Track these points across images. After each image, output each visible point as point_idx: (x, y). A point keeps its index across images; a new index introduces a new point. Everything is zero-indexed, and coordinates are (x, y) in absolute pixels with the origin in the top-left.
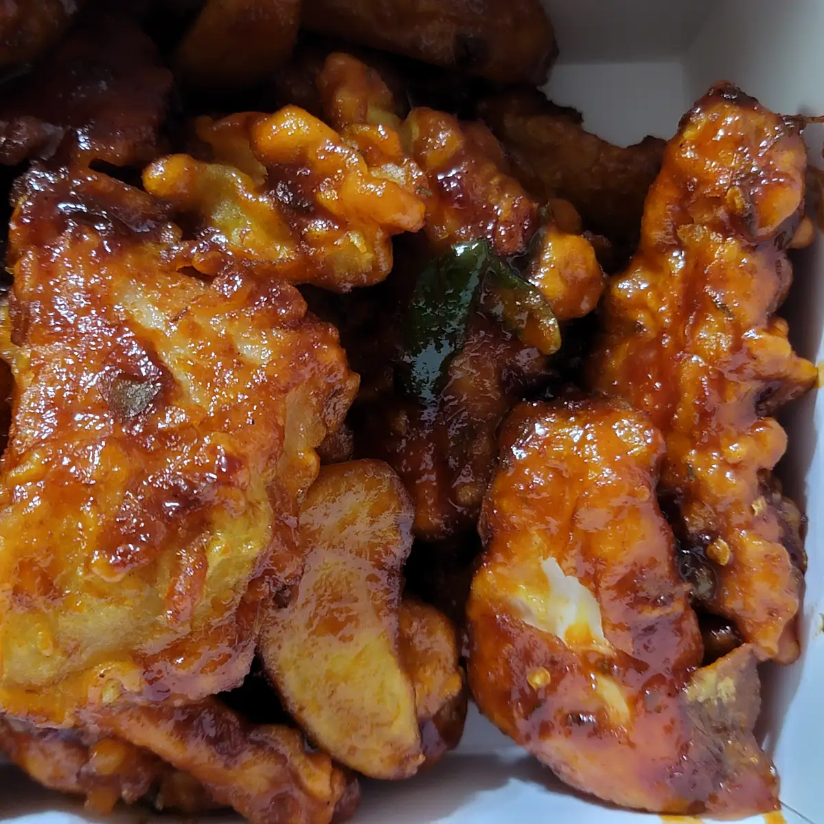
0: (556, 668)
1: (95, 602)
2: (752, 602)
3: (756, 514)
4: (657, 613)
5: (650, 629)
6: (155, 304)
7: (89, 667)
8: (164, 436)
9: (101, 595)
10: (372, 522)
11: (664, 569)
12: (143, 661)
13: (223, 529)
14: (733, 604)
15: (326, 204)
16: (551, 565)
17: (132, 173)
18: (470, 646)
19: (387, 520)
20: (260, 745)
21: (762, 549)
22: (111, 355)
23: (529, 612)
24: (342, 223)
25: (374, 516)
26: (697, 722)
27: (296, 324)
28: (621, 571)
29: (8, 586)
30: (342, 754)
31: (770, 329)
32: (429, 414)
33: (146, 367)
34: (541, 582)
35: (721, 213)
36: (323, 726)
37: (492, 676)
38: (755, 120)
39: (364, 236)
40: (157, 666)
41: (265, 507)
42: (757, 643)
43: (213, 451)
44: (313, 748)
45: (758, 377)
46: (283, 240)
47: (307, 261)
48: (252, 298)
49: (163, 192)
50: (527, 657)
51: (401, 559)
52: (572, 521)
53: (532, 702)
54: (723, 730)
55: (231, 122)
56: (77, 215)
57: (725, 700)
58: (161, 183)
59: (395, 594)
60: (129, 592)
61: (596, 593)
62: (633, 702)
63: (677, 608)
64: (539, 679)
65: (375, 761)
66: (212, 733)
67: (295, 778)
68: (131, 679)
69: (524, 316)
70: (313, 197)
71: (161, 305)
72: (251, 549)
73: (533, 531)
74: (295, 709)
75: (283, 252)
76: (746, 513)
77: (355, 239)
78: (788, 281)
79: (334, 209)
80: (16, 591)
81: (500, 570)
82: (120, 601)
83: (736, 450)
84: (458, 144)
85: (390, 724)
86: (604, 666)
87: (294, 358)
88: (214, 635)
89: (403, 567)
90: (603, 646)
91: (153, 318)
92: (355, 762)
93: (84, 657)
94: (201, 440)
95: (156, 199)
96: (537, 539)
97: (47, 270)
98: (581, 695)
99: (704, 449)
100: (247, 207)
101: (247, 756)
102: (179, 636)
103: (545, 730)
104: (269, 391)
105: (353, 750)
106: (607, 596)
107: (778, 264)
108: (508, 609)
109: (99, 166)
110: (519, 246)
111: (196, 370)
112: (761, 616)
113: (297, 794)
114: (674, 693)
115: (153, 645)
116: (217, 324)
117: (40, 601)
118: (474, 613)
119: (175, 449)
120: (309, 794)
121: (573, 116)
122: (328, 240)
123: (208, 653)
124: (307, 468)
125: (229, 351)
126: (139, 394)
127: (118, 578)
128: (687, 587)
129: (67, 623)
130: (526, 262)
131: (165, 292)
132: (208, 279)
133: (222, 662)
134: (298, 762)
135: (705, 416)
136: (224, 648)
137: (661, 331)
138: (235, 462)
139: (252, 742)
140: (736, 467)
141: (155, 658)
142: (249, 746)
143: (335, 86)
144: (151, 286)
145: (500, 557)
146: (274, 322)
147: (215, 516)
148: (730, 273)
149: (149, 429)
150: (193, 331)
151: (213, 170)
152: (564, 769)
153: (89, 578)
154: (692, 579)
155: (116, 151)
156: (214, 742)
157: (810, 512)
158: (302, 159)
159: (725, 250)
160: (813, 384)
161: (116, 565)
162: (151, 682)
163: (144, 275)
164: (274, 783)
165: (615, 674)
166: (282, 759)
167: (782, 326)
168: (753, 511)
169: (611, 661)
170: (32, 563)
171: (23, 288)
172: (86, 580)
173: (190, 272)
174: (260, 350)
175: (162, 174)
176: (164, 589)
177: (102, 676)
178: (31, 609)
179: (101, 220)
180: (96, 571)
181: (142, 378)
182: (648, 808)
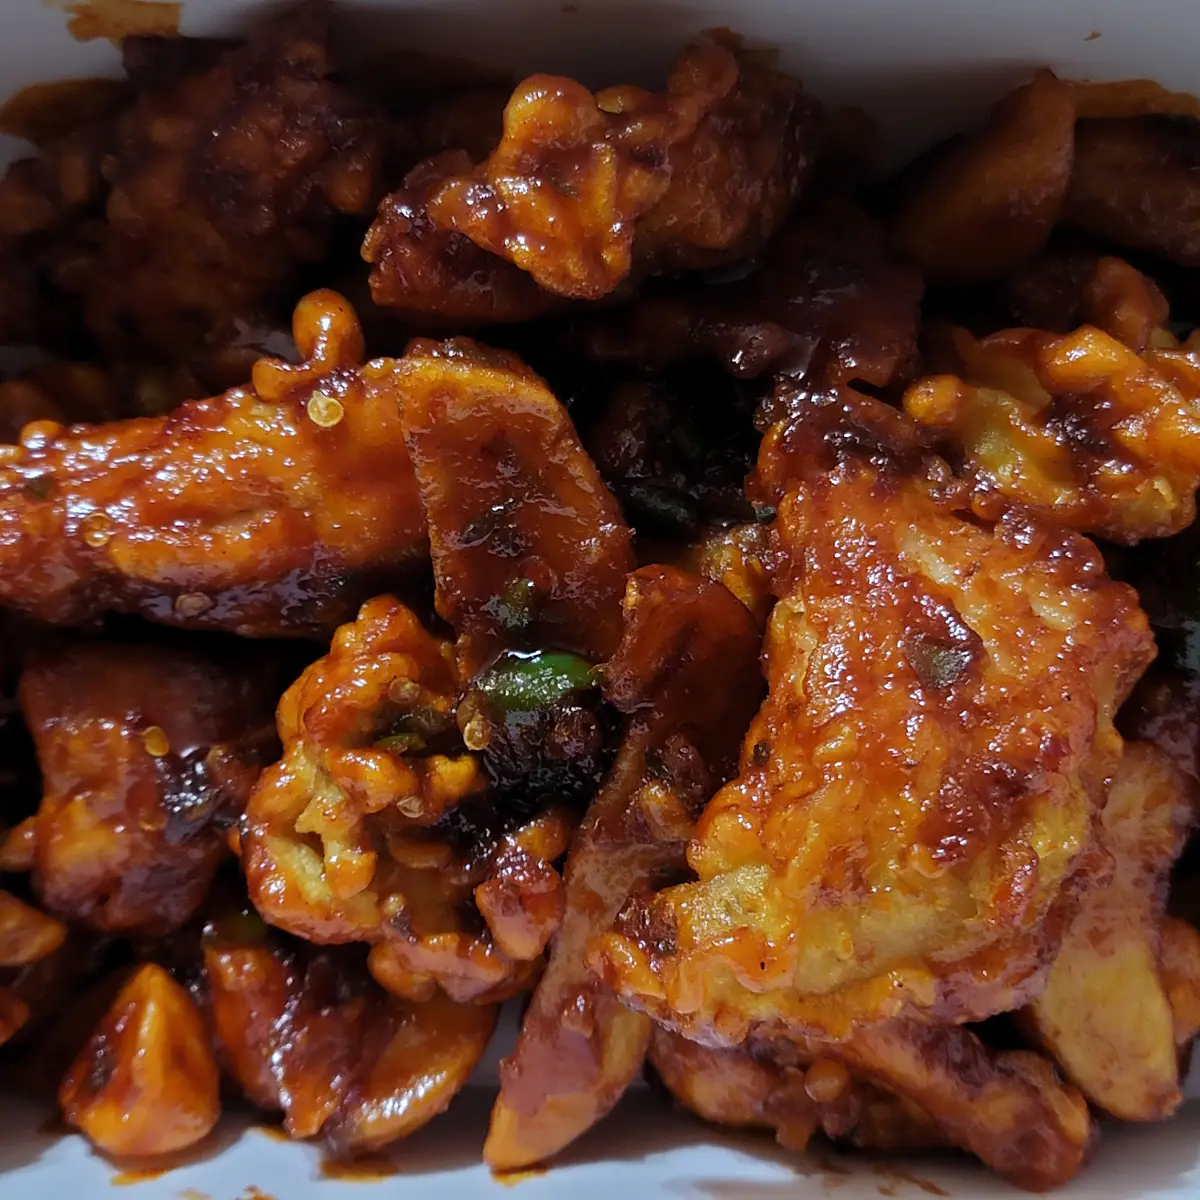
1: (905, 900)
6: (940, 553)
8: (979, 712)
9: (915, 892)
10: (1145, 817)
12: (941, 971)
13: (1045, 822)
15: (1130, 444)
17: (893, 393)
19: (1163, 814)
20: (1008, 1074)
22: (908, 612)
24: (1144, 467)
25: (1149, 808)
27: (1092, 583)
29: (817, 879)
30: (1095, 1089)
33: (958, 632)
36: (1077, 1056)
39: (1174, 485)
40: (954, 977)
41: (1083, 796)
43: (1036, 731)
44: (1066, 1080)
46: (1062, 481)
47: (1095, 507)
48: (1043, 553)
51: (1171, 860)
55: (1013, 338)
56: (849, 446)
58: (931, 410)
59: (1161, 905)
60: (942, 890)
65: (1127, 1100)
66: (957, 1057)
67: (1049, 1116)
68: (926, 990)
70: (1110, 434)
71: (949, 559)
72: (1071, 845)
74: (1049, 1034)
75: (1062, 497)
77: (1160, 485)
79: (1140, 450)
80: (825, 885)
82: (931, 900)
85: (1145, 1056)
87: (1103, 621)
88: (1022, 942)
89: (1173, 871)
91: (942, 573)
92: (1105, 1098)
93: (877, 963)
94: (1022, 716)
95: (924, 428)
97: (821, 507)
100: (1022, 441)
101: (993, 1087)
102: (984, 943)
104: (1077, 662)
105: (1108, 1085)
109: (859, 385)
111: (999, 634)
113: (1047, 1133)
115: (949, 953)
116: (1011, 580)
117: (849, 898)
119: (992, 727)
120: (1061, 1132)
122: (1126, 485)
123: (1013, 964)
124: (1112, 753)
125: (1029, 615)
126: (950, 662)
127: (938, 874)
129: (868, 922)
131: (948, 540)
132: (987, 525)
133: (1027, 975)
134: (1053, 1096)
136: (1030, 958)
138: (1059, 746)
139: (1001, 1070)
141: (954, 967)
142: (996, 1073)
144: (931, 531)
146: (1068, 577)
147: (1039, 807)
149: (963, 703)
150: (990, 589)
151: (983, 395)
153: (901, 872)
155: (881, 370)
156: (962, 1068)
158: (1102, 391)
161: (941, 859)
162: (946, 995)
163: (925, 517)
164: (1020, 1119)
166: (1034, 1091)
170: (845, 854)
171: (796, 531)
172: (899, 876)
173: (966, 515)
174: (1059, 612)
175: (931, 399)
176: (982, 890)
177: (900, 985)
178: (836, 904)
179: (875, 452)
180: (916, 865)
181: (950, 643)
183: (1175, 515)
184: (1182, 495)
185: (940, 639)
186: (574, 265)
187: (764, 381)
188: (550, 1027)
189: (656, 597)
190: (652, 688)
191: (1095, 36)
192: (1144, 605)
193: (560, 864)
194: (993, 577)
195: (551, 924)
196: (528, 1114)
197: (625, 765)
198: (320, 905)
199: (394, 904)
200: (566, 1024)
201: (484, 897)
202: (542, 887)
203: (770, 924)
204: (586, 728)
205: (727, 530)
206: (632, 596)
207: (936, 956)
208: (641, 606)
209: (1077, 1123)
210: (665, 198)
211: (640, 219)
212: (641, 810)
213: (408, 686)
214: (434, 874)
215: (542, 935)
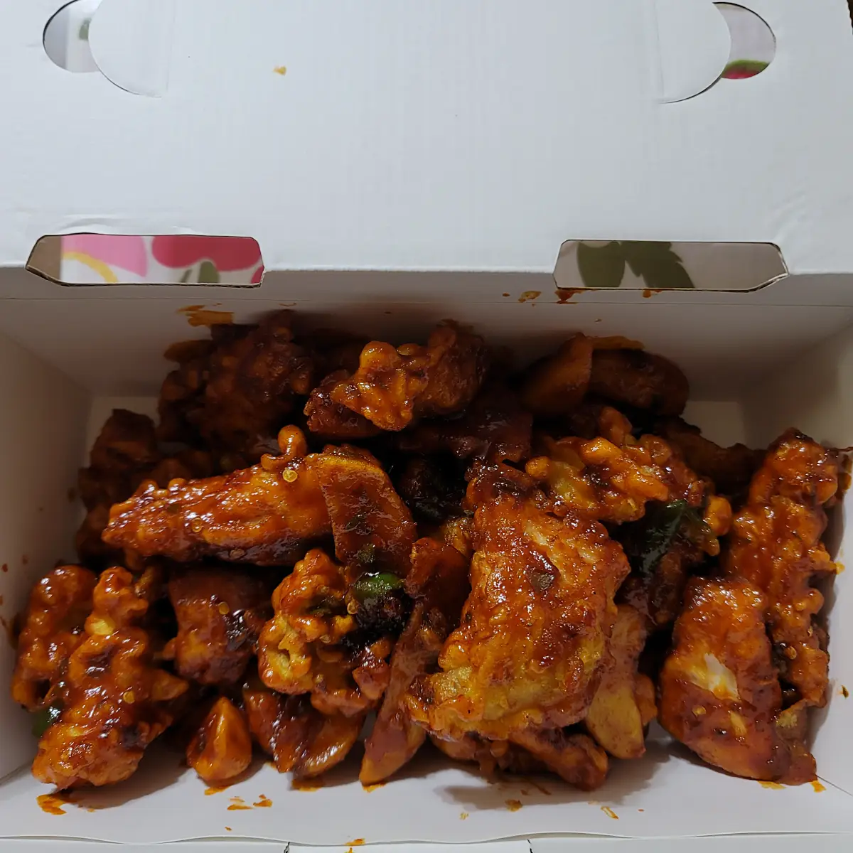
0: (709, 706)
1: (529, 682)
2: (808, 679)
3: (811, 635)
4: (765, 683)
5: (761, 691)
6: (541, 532)
8: (558, 601)
9: (532, 679)
10: (628, 636)
11: (768, 663)
12: (544, 709)
13: (585, 646)
14: (796, 679)
15: (617, 485)
16: (711, 658)
17: (521, 465)
18: (661, 693)
19: (635, 635)
20: (574, 744)
21: (814, 653)
22: (528, 559)
23: (695, 678)
24: (624, 493)
25: (629, 633)
26: (780, 736)
27: (603, 542)
28: (749, 663)
29: (491, 675)
30: (610, 748)
31: (819, 548)
33: (547, 566)
34: (703, 665)
35: (798, 492)
36: (603, 735)
37: (673, 709)
38: (815, 450)
39: (635, 500)
40: (550, 712)
41: (601, 635)
42: (809, 698)
43: (581, 609)
44: (597, 744)
45: (813, 571)
46: (590, 498)
47: (604, 510)
48: (583, 531)
49: (536, 476)
50: (695, 702)
51: (639, 652)
52: (725, 636)
53: (696, 723)
54: (791, 740)
55: (569, 441)
56: (503, 488)
57: (793, 725)
58: (537, 472)
59: (635, 670)
60: (545, 678)
61: (735, 673)
62: (748, 726)
63: (775, 681)
64: (699, 711)
65: (622, 751)
67: (591, 761)
69: (702, 537)
70: (609, 481)
71: (545, 534)
72: (597, 656)
73: (703, 641)
74: (591, 726)
75: (591, 505)
76: (806, 634)
77: (630, 501)
78: (826, 525)
79: (622, 487)
80: (494, 677)
81: (683, 658)
83: (802, 605)
85: (631, 733)
86: (734, 707)
87: (607, 559)
89: (640, 657)
90: (736, 697)
91: (542, 540)
92: (615, 751)
94: (575, 602)
95: (535, 479)
96: (706, 645)
97: (491, 515)
98: (723, 721)
99: (784, 604)
100: (573, 483)
101: (568, 749)
102: (562, 698)
103: (700, 736)
104: (597, 576)
105: (615, 746)
106: (740, 675)
107: (821, 517)
108: (685, 677)
109: (508, 462)
110: (699, 504)
111: (565, 567)
112: (812, 685)
113: (590, 768)
114: (771, 722)
115: (549, 702)
116: (570, 542)
117: (505, 682)
118: (665, 677)
119: (563, 607)
120: (597, 768)
122: (616, 501)
123: (574, 706)
124: (613, 614)
125: (578, 557)
126: (545, 580)
127: (542, 672)
128: (777, 670)
130: (702, 511)
131: (544, 526)
132: (560, 519)
134: (593, 753)
135: (786, 588)
137: (762, 545)
139: (571, 742)
140: (801, 613)
141: (549, 708)
142: (569, 744)
143: (610, 424)
144: (538, 523)
145: (683, 652)
146: (593, 541)
148: (800, 520)
149: (551, 598)
150: (561, 546)
151: (558, 464)
152: (707, 755)
153: (527, 671)
154: (778, 666)
155: (516, 456)
156: (555, 743)
158: (605, 463)
159: (797, 509)
160: (834, 572)
161: (543, 666)
163: (533, 518)
164: (579, 762)
165: (741, 711)
166: (585, 751)
167: (822, 546)
168: (809, 634)
169: (739, 705)
170: (503, 663)
171: (481, 524)
172: (525, 672)
173: (552, 515)
174: (589, 556)
175: (536, 467)
176: (559, 676)
177: (527, 716)
179: (514, 490)
180: (531, 667)
181: (545, 572)
182: (752, 777)
183: (637, 513)
184: (640, 506)
185: (541, 571)
186: (389, 419)
187: (469, 461)
188: (385, 726)
189: (424, 553)
190: (424, 589)
191: (599, 320)
192: (626, 551)
193: (388, 659)
194: (563, 541)
195: (384, 685)
196: (377, 761)
197: (414, 619)
198: (288, 680)
199: (319, 678)
200: (391, 725)
201: (356, 675)
202: (380, 670)
203: (472, 693)
204: (397, 606)
205: (455, 520)
206: (414, 554)
207: (542, 703)
208: (418, 558)
209: (603, 763)
210: (426, 389)
211: (416, 399)
212: (421, 639)
213: (324, 588)
214: (336, 664)
215: (381, 690)
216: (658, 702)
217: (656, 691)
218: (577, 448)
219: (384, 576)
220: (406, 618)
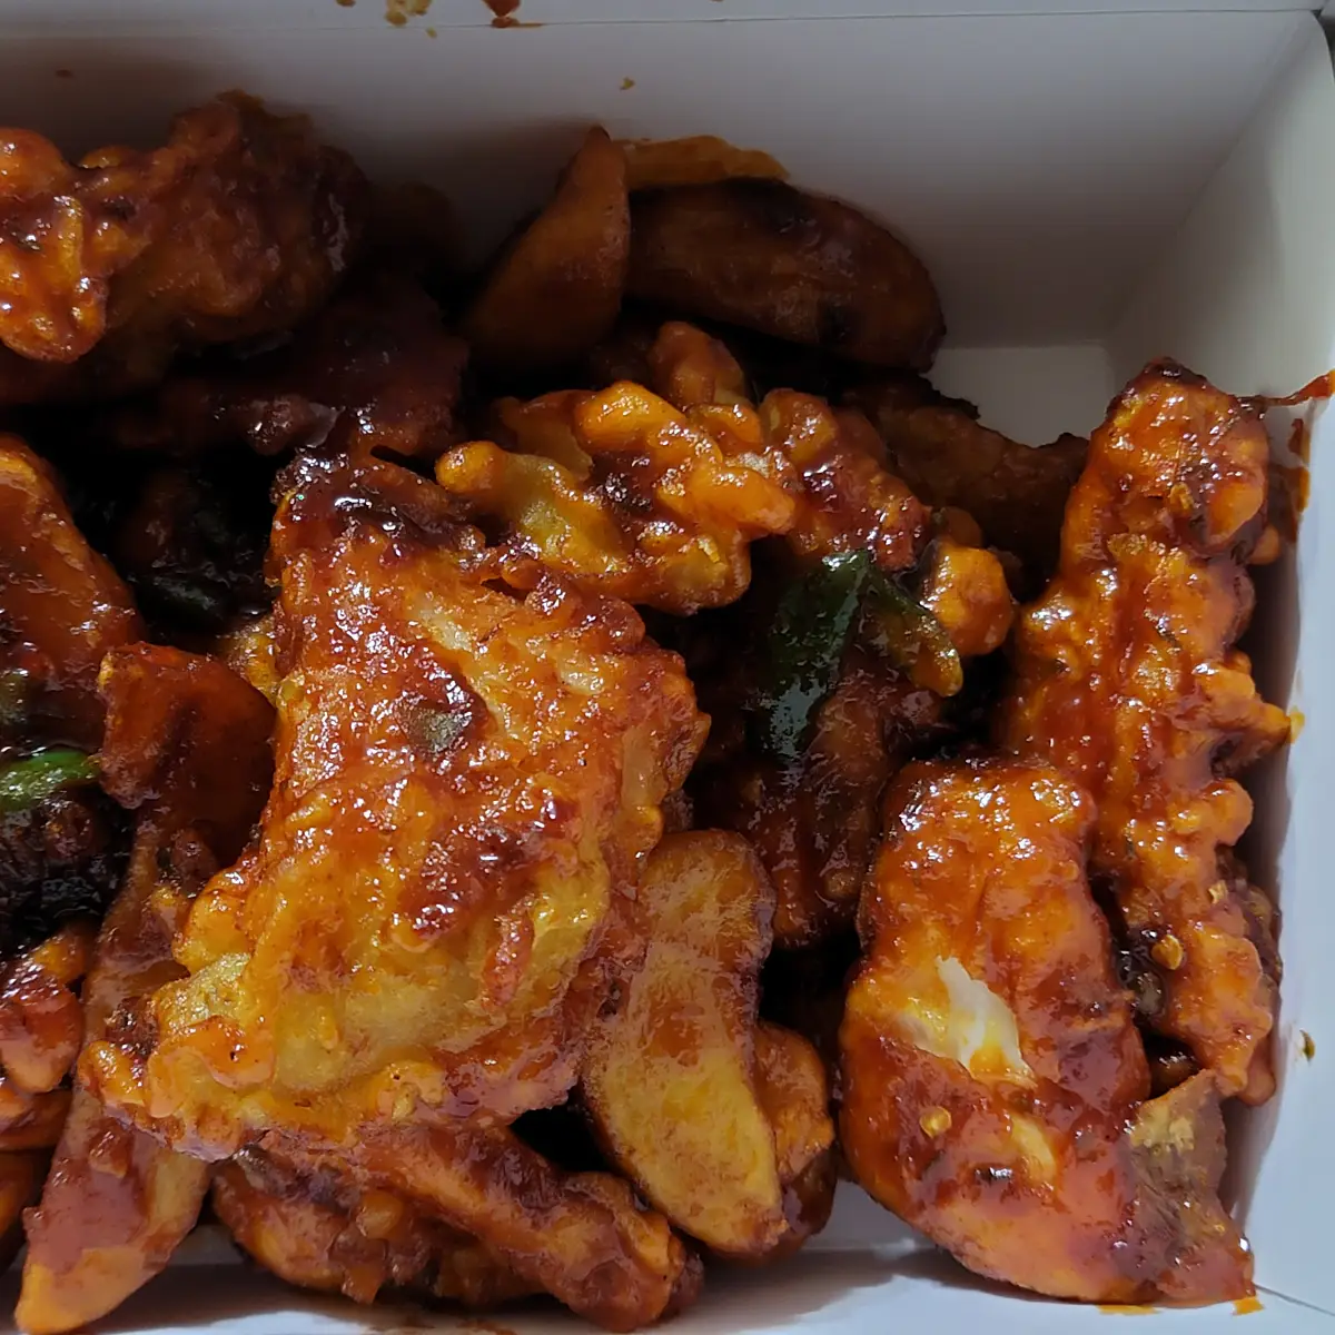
0: (961, 1107)
1: (392, 980)
2: (1213, 1016)
3: (1215, 901)
4: (1091, 1026)
5: (1082, 1048)
6: (457, 621)
7: (377, 1070)
8: (476, 776)
9: (401, 971)
10: (722, 910)
11: (1098, 970)
12: (448, 1062)
13: (550, 892)
14: (1187, 1021)
15: (669, 502)
16: (952, 970)
17: (424, 463)
18: (843, 1087)
19: (741, 907)
20: (577, 1198)
21: (1223, 944)
22: (408, 677)
23: (923, 1035)
24: (689, 525)
25: (724, 903)
26: (1142, 1173)
27: (631, 650)
28: (1043, 969)
29: (287, 956)
30: (682, 1213)
31: (1228, 663)
32: (792, 776)
33: (456, 695)
34: (938, 993)
35: (1163, 516)
36: (658, 1177)
37: (874, 1125)
38: (1203, 402)
39: (716, 541)
40: (462, 1070)
41: (600, 869)
42: (1219, 1069)
43: (538, 795)
44: (647, 1206)
45: (1214, 725)
46: (612, 550)
47: (643, 574)
48: (576, 618)
49: (462, 487)
50: (920, 1093)
51: (759, 960)
52: (981, 905)
53: (928, 1154)
54: (1177, 1188)
55: (551, 401)
56: (359, 512)
57: (1180, 1146)
58: (461, 475)
59: (751, 1007)
60: (435, 967)
61: (1011, 1000)
62: (1060, 1149)
63: (1116, 1021)
64: (936, 1123)
65: (724, 1228)
66: (517, 1180)
67: (625, 1242)
68: (431, 1084)
69: (915, 648)
70: (650, 493)
71: (466, 625)
72: (584, 919)
73: (928, 922)
74: (623, 1151)
75: (611, 565)
76: (1202, 897)
77: (705, 545)
78: (1249, 604)
79: (680, 507)
80: (296, 964)
81: (887, 978)
82: (422, 981)
83: (1188, 819)
84: (831, 432)
86: (1022, 1103)
87: (633, 688)
88: (535, 1029)
89: (759, 970)
90: (1021, 1072)
91: (456, 638)
92: (698, 1225)
93: (373, 1056)
94: (523, 781)
95: (454, 497)
96: (934, 933)
97: (323, 577)
98: (993, 1142)
99: (1146, 817)
100: (565, 508)
101: (560, 1212)
102: (492, 1029)
103: (944, 1193)
104: (602, 729)
105: (696, 1209)
106: (1025, 1004)
107: (1237, 585)
108: (894, 1030)
109: (383, 453)
110: (908, 559)
111: (512, 699)
112: (1224, 1033)
113: (625, 1263)
114: (1115, 1135)
115: (459, 1041)
116: (536, 647)
117: (324, 978)
118: (849, 1039)
119: (491, 793)
120: (642, 1263)
121: (967, 410)
122: (670, 547)
123: (529, 1052)
124: (648, 827)
125: (551, 679)
126: (445, 727)
127: (423, 948)
128: (1128, 995)
129: (356, 1008)
130: (917, 578)
131: (468, 607)
132: (519, 594)
133: (545, 1066)
134: (627, 1220)
135: (1148, 774)
136: (548, 1046)
137: (1089, 671)
138: (566, 809)
139: (568, 1193)
140: (1188, 840)
141: (462, 1057)
142: (563, 1200)
143: (674, 360)
144: (451, 599)
145: (886, 962)
146: (605, 646)
147: (542, 875)
148: (1175, 592)
149: (458, 768)
150: (508, 654)
151: (523, 461)
152: (969, 1248)
153: (384, 948)
154: (1134, 986)
155: (406, 436)
156: (520, 1191)
157: (1283, 906)
158: (638, 447)
159: (1170, 564)
160: (1284, 739)
161: (422, 930)
162: (455, 1090)
163: (444, 588)
164: (596, 1249)
165: (1036, 1110)
167: (1243, 662)
168: (1211, 898)
169: (1031, 1094)
170: (317, 928)
171: (295, 600)
172: (381, 952)
173: (498, 585)
174: (589, 679)
175: (461, 465)
176: (476, 966)
177: (397, 1077)
178: (314, 987)
179: (390, 518)
180: (396, 938)
181: (446, 708)
182: (1082, 1294)
183: (730, 580)
184: (728, 554)
185: (436, 702)
186: (42, 324)
188: (80, 1170)
189: (136, 671)
190: (155, 776)
191: (629, 84)
192: (690, 674)
193: (77, 986)
194: (512, 642)
195: (67, 1049)
196: (64, 1270)
200: (94, 1164)
203: (243, 1011)
204: (79, 824)
205: (256, 619)
206: (106, 670)
207: (440, 1045)
208: (113, 678)
209: (656, 1249)
210: (145, 255)
211: (117, 282)
212: (154, 917)
216: (834, 1110)
217: (829, 1082)
218: (569, 415)
219: (57, 756)
220: (121, 867)
